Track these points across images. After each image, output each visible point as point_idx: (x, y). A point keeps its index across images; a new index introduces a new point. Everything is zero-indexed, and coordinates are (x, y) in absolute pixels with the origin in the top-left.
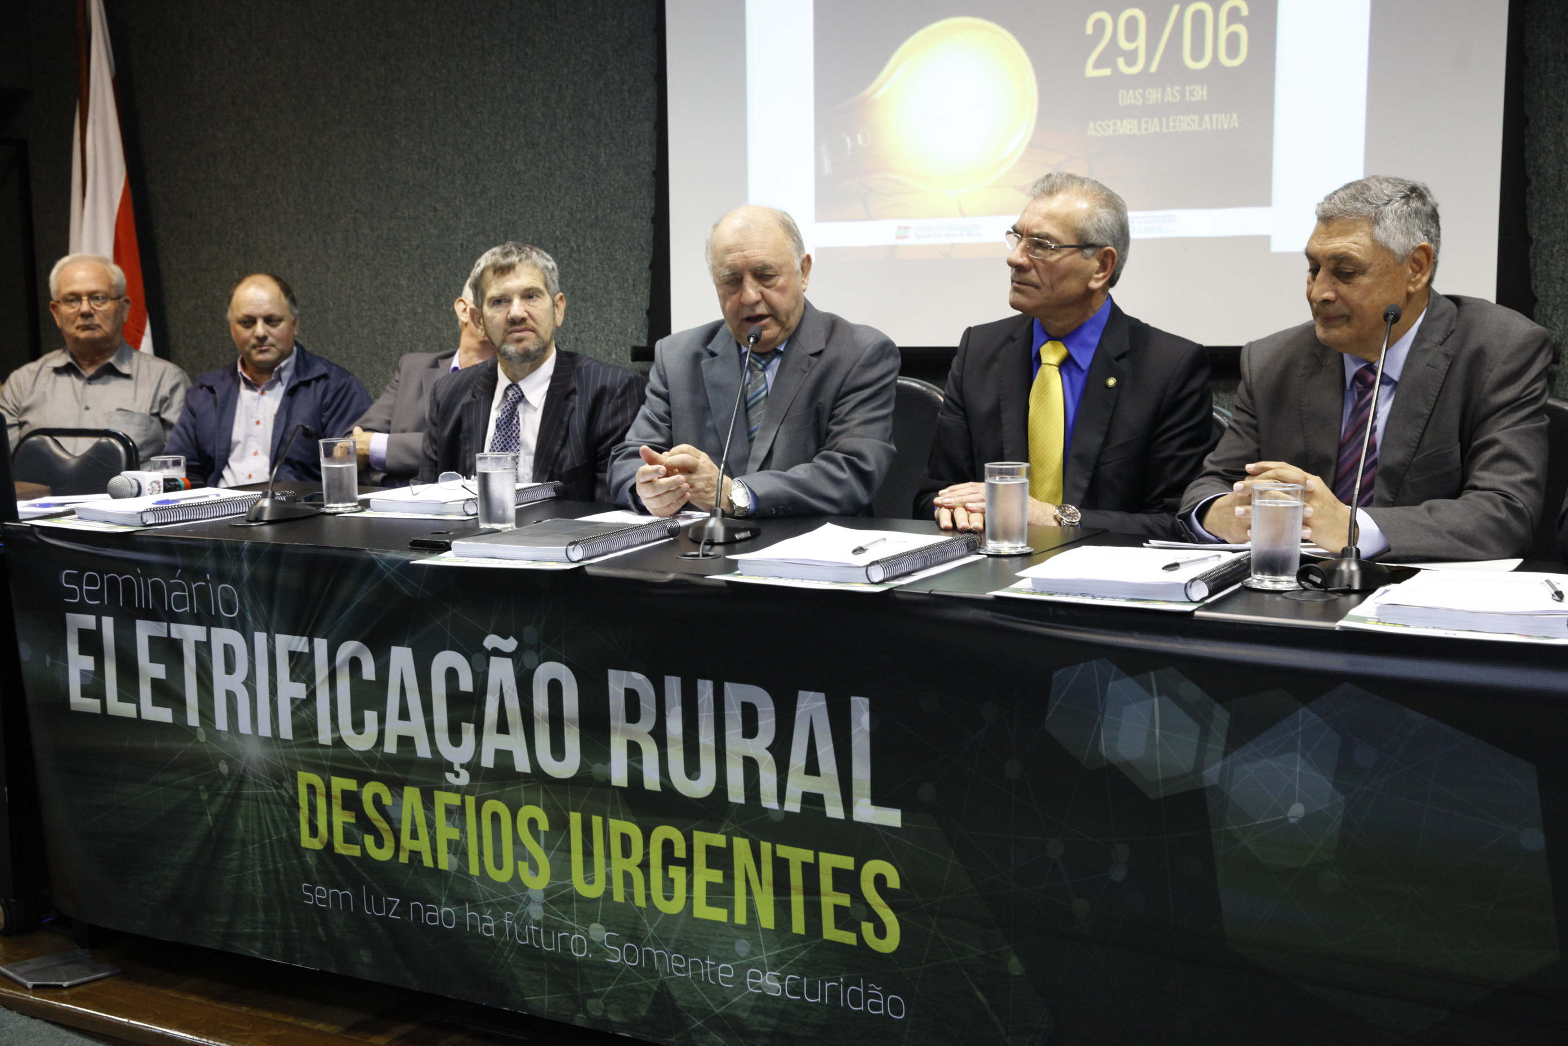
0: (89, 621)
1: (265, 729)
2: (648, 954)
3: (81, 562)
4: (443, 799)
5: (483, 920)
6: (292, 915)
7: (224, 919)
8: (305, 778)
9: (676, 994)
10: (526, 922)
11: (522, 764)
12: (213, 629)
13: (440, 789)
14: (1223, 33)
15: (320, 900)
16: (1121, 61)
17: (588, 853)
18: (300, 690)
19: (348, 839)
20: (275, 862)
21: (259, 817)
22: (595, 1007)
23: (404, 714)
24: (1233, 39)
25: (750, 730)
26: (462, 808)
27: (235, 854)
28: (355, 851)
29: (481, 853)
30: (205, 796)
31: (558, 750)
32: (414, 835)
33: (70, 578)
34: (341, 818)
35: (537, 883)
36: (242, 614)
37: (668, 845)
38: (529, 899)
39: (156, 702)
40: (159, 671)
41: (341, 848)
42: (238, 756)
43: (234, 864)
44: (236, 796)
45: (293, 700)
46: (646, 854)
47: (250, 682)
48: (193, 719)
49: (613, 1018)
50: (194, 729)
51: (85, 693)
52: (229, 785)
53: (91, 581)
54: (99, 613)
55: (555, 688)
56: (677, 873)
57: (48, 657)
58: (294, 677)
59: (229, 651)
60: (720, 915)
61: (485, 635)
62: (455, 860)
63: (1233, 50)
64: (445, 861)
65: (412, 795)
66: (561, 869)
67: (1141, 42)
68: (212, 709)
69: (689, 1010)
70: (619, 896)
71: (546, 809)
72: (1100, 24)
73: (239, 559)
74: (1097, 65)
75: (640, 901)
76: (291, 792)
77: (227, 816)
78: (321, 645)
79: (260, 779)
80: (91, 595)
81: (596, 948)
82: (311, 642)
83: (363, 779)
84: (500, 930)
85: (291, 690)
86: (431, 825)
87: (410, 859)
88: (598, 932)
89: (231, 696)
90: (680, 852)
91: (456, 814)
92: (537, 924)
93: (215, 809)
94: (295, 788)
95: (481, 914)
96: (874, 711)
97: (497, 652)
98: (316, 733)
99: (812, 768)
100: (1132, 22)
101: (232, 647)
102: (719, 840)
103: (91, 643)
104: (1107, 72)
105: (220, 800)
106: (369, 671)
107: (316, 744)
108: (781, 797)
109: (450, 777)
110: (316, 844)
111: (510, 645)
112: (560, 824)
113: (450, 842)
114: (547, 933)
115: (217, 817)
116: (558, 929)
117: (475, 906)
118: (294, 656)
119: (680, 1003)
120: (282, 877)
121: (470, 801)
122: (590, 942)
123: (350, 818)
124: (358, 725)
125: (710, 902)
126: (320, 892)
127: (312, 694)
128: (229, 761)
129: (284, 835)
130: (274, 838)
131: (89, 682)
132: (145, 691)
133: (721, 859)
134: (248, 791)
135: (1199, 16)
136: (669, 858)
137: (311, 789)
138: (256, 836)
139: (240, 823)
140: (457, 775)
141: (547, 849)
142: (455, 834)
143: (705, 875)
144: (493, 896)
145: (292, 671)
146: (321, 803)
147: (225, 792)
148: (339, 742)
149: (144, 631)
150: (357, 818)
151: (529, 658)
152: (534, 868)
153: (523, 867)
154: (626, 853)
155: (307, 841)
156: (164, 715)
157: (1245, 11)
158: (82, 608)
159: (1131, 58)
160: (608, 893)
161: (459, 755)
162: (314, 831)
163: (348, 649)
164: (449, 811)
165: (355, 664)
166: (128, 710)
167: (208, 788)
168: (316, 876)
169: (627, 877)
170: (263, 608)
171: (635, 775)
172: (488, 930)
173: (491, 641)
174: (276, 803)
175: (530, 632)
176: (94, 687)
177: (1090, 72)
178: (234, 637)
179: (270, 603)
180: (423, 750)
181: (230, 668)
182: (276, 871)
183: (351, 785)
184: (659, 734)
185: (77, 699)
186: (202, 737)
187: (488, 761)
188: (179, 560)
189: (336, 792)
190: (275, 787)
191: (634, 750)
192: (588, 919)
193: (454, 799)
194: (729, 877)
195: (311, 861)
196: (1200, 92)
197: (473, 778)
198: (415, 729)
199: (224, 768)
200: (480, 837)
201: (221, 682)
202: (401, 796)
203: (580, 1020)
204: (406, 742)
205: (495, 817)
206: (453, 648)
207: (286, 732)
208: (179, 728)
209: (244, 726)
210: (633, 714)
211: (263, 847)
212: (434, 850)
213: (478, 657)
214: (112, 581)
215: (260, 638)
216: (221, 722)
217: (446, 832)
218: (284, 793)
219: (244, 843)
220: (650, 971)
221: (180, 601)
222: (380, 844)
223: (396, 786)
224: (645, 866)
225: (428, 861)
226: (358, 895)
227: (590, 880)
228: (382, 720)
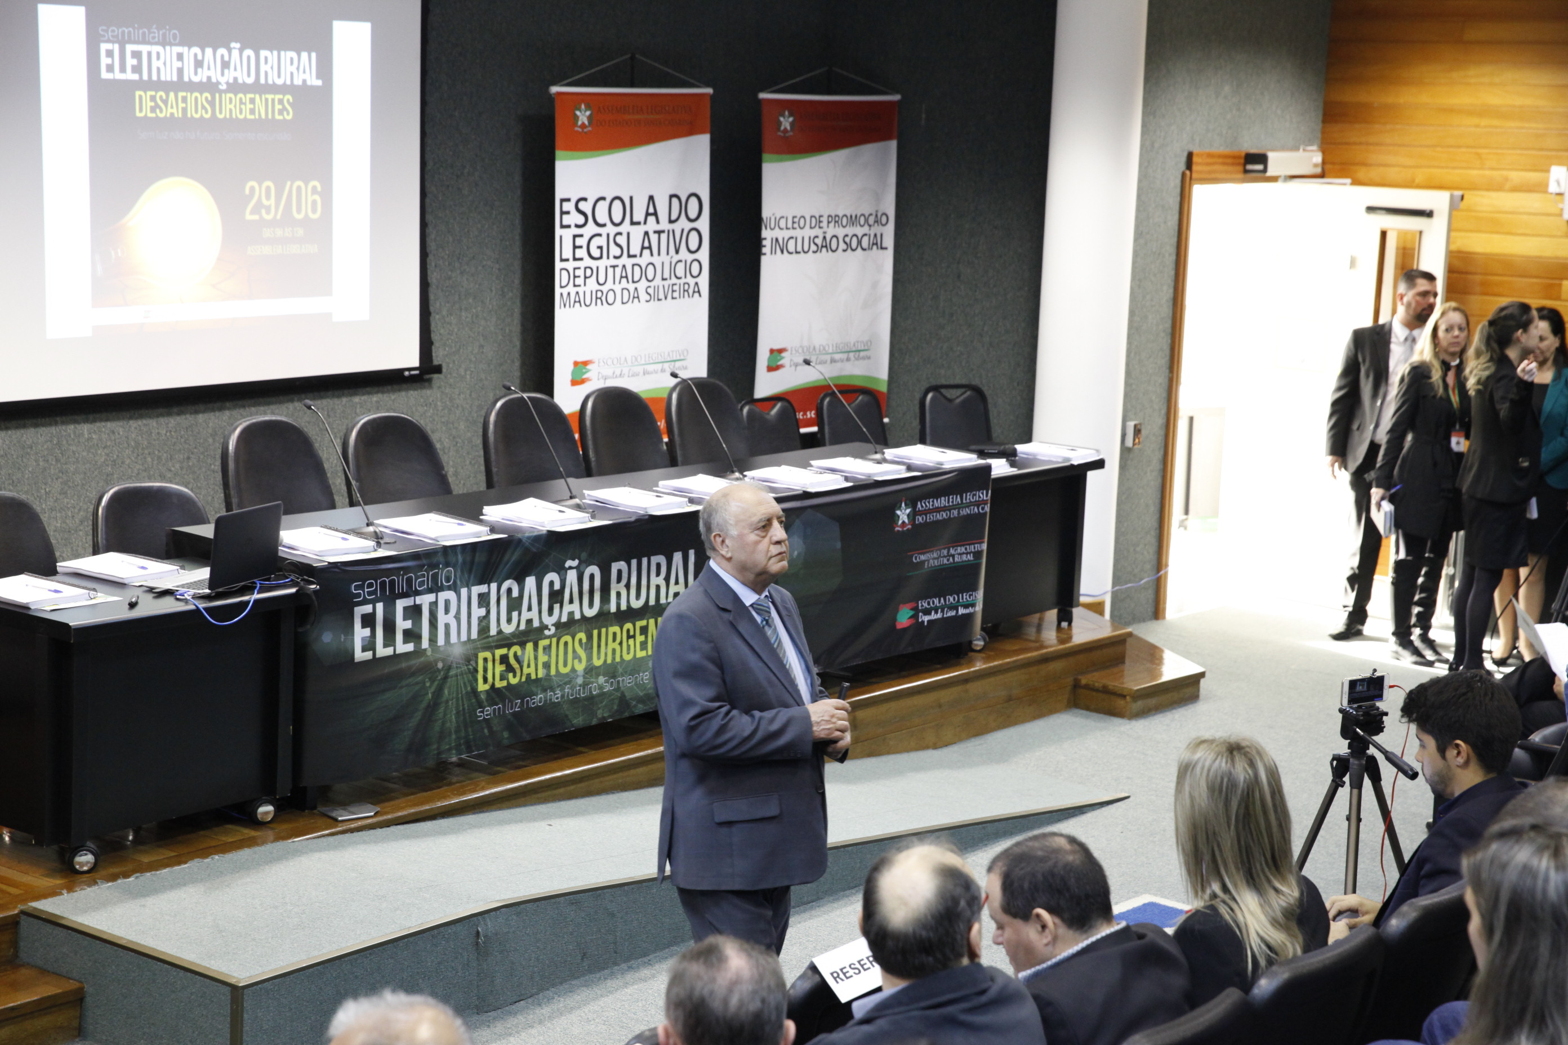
0: (368, 609)
1: (464, 637)
2: (618, 682)
3: (363, 577)
4: (543, 643)
5: (555, 694)
6: (470, 730)
7: (435, 746)
8: (482, 655)
9: (627, 694)
10: (575, 687)
11: (577, 616)
12: (439, 594)
13: (541, 639)
14: (310, 199)
15: (487, 715)
16: (263, 211)
17: (599, 646)
18: (482, 612)
19: (502, 678)
20: (463, 705)
21: (457, 684)
22: (600, 713)
23: (530, 609)
24: (314, 202)
25: (658, 574)
26: (550, 646)
27: (442, 710)
28: (504, 683)
29: (557, 663)
30: (428, 684)
31: (591, 604)
32: (529, 666)
33: (357, 588)
34: (500, 668)
35: (580, 667)
36: (455, 582)
37: (628, 631)
38: (578, 676)
39: (405, 642)
40: (408, 624)
41: (499, 684)
42: (449, 656)
43: (441, 715)
44: (446, 678)
45: (479, 618)
46: (622, 638)
47: (457, 617)
48: (425, 644)
49: (605, 715)
50: (425, 650)
51: (364, 650)
52: (442, 673)
53: (370, 585)
54: (374, 602)
55: (592, 577)
56: (631, 641)
57: (343, 636)
58: (480, 606)
59: (447, 603)
60: (643, 654)
61: (565, 561)
62: (545, 671)
63: (314, 211)
64: (541, 673)
65: (530, 646)
66: (590, 658)
67: (272, 201)
68: (436, 636)
69: (631, 699)
70: (609, 661)
71: (585, 633)
72: (252, 189)
73: (456, 554)
74: (252, 213)
75: (618, 659)
76: (474, 665)
77: (439, 692)
78: (494, 586)
79: (459, 664)
80: (369, 593)
81: (601, 687)
82: (489, 586)
83: (509, 646)
84: (563, 696)
85: (478, 612)
86: (536, 658)
87: (527, 679)
88: (601, 679)
89: (447, 626)
90: (632, 633)
91: (547, 649)
92: (580, 686)
93: (432, 689)
94: (477, 663)
95: (554, 692)
96: (696, 554)
97: (571, 568)
98: (489, 631)
99: (677, 583)
100: (268, 189)
101: (449, 600)
102: (644, 623)
103: (369, 621)
104: (256, 217)
105: (436, 683)
106: (515, 593)
107: (489, 637)
108: (667, 598)
109: (547, 632)
110: (487, 687)
111: (575, 563)
112: (590, 637)
113: (543, 663)
114: (584, 688)
115: (433, 693)
116: (588, 685)
117: (552, 689)
118: (481, 596)
119: (628, 698)
120: (466, 711)
121: (554, 640)
122: (599, 685)
123: (503, 668)
124: (509, 620)
125: (642, 649)
126: (487, 711)
127: (488, 612)
128: (443, 660)
129: (469, 689)
130: (464, 692)
131: (366, 643)
132: (399, 637)
133: (644, 630)
134: (452, 673)
135: (299, 188)
136: (629, 637)
137: (485, 660)
138: (455, 695)
139: (446, 692)
140: (550, 630)
141: (585, 650)
142: (545, 658)
143: (640, 638)
144: (561, 681)
145: (479, 603)
146: (490, 665)
147: (439, 678)
148: (500, 632)
149: (401, 604)
150: (507, 667)
151: (584, 565)
152: (580, 661)
153: (576, 661)
154: (614, 640)
155: (482, 687)
156: (410, 647)
157: (319, 189)
158: (365, 602)
159: (268, 209)
160: (605, 661)
161: (549, 621)
162: (485, 680)
163: (506, 584)
164: (544, 648)
165: (509, 591)
166: (389, 651)
167: (430, 679)
168: (485, 703)
169: (614, 651)
170: (466, 576)
171: (618, 605)
172: (557, 698)
173: (569, 563)
174: (466, 674)
175: (584, 555)
176: (369, 645)
177: (249, 217)
178: (450, 595)
179: (470, 571)
180: (536, 624)
181: (447, 611)
182: (464, 709)
183: (503, 651)
184: (628, 586)
185: (360, 655)
186: (429, 653)
187: (564, 619)
188: (424, 561)
189: (497, 657)
190: (467, 665)
191: (618, 594)
192: (598, 675)
193: (546, 642)
194: (646, 637)
195: (483, 697)
196: (300, 232)
197: (557, 629)
198: (534, 615)
199: (440, 665)
200: (557, 656)
201: (442, 619)
202: (525, 648)
203: (594, 722)
204: (529, 622)
205: (566, 643)
206: (553, 571)
207: (474, 635)
208: (418, 652)
209: (454, 639)
210: (619, 580)
211: (457, 699)
212: (536, 670)
213: (563, 572)
214: (383, 583)
215: (464, 591)
216: (441, 641)
217: (542, 658)
218: (470, 667)
219: (447, 702)
220: (618, 689)
221: (422, 584)
222: (514, 676)
223: (523, 645)
224: (621, 644)
225: (533, 677)
226: (504, 706)
227: (599, 658)
228: (520, 615)
